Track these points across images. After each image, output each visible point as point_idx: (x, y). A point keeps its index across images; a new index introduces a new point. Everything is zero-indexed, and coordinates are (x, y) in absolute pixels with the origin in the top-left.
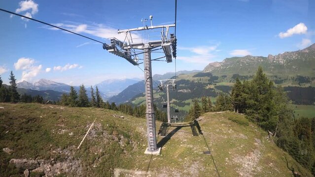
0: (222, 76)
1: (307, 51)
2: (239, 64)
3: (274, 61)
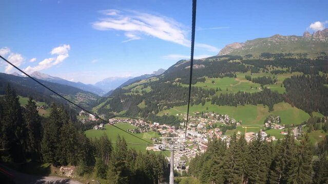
0: (247, 56)
2: (267, 44)
3: (312, 39)
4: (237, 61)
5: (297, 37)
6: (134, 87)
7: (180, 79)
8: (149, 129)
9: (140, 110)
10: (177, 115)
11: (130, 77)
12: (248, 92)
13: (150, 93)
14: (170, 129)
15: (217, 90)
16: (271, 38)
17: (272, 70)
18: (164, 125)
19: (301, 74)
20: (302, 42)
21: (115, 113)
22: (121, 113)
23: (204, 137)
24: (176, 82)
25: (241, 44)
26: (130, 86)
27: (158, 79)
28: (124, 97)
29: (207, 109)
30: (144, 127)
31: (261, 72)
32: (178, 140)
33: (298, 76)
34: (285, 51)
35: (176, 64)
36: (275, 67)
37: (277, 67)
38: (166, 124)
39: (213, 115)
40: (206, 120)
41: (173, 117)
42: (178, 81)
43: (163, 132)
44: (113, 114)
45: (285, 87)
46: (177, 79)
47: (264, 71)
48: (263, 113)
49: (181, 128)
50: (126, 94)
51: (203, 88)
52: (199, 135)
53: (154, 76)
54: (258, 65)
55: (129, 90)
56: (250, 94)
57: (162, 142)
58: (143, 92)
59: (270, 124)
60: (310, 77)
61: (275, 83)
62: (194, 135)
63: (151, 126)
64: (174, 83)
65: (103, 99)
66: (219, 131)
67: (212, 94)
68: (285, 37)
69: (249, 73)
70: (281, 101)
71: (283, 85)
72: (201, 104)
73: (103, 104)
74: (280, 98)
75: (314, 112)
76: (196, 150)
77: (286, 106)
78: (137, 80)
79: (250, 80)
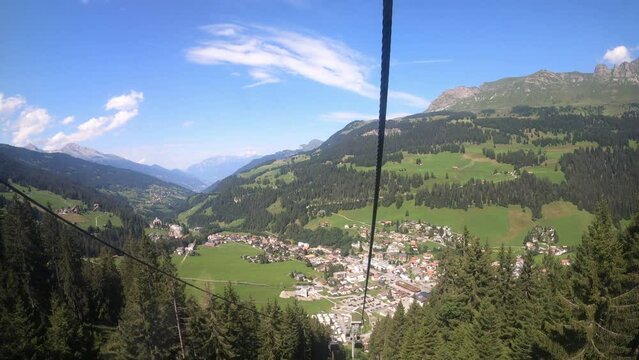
0: (484, 111)
2: (523, 89)
4: (465, 121)
5: (583, 75)
6: (261, 174)
7: (352, 156)
8: (287, 255)
9: (272, 218)
10: (347, 227)
11: (256, 155)
12: (489, 180)
13: (293, 184)
14: (330, 256)
15: (427, 178)
16: (530, 76)
17: (535, 138)
18: (319, 248)
19: (595, 145)
20: (593, 84)
21: (222, 225)
22: (235, 223)
23: (402, 270)
24: (344, 162)
25: (472, 89)
26: (254, 172)
27: (309, 158)
28: (241, 192)
29: (407, 215)
30: (277, 251)
31: (514, 142)
32: (349, 279)
33: (587, 149)
34: (560, 101)
35: (344, 129)
36: (540, 133)
37: (546, 133)
38: (323, 246)
39: (418, 226)
40: (405, 238)
41: (338, 232)
42: (347, 161)
43: (317, 261)
44: (217, 226)
45: (563, 170)
46: (347, 157)
47: (519, 141)
48: (522, 223)
49: (353, 253)
50: (245, 186)
51: (398, 173)
52: (390, 267)
53: (300, 153)
54: (507, 128)
55: (252, 180)
56: (493, 185)
57: (314, 282)
58: (278, 182)
59: (536, 245)
60: (612, 151)
61: (544, 164)
62: (380, 268)
63: (293, 249)
64: (341, 165)
65: (201, 197)
66: (432, 260)
67: (416, 185)
69: (489, 144)
70: (555, 199)
71: (559, 168)
72: (394, 205)
73: (199, 206)
74: (555, 193)
75: (623, 220)
76: (384, 298)
77: (567, 208)
78: (269, 160)
79: (493, 157)
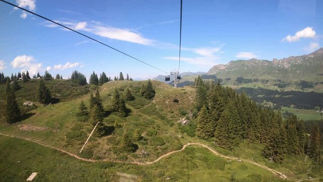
1: (312, 56)
2: (244, 67)
3: (278, 65)
5: (268, 62)
25: (225, 65)
34: (255, 76)
68: (259, 60)
